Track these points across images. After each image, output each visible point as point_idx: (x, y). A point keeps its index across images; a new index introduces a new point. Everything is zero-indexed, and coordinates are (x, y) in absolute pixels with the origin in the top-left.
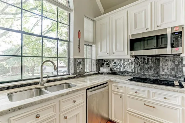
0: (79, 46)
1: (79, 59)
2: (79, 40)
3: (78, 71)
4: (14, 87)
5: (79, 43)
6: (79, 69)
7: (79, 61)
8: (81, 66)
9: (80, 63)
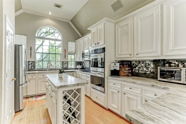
0: (65, 56)
1: (65, 62)
3: (64, 67)
4: (40, 70)
5: (65, 54)
6: (65, 66)
7: (65, 63)
8: (66, 65)
9: (66, 63)
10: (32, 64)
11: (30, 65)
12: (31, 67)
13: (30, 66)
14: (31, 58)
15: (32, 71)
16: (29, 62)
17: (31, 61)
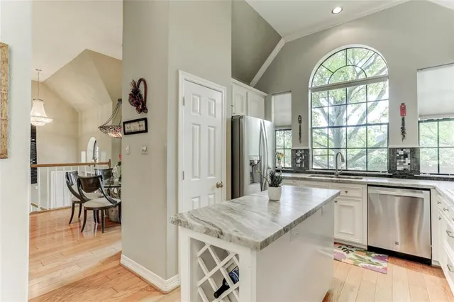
1: (402, 149)
2: (403, 120)
3: (400, 168)
5: (403, 123)
6: (401, 164)
7: (401, 153)
8: (408, 161)
9: (405, 156)
10: (301, 156)
11: (297, 157)
12: (301, 162)
13: (299, 161)
14: (300, 142)
15: (302, 173)
16: (297, 151)
17: (301, 150)
